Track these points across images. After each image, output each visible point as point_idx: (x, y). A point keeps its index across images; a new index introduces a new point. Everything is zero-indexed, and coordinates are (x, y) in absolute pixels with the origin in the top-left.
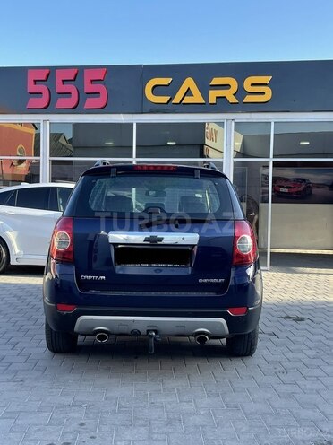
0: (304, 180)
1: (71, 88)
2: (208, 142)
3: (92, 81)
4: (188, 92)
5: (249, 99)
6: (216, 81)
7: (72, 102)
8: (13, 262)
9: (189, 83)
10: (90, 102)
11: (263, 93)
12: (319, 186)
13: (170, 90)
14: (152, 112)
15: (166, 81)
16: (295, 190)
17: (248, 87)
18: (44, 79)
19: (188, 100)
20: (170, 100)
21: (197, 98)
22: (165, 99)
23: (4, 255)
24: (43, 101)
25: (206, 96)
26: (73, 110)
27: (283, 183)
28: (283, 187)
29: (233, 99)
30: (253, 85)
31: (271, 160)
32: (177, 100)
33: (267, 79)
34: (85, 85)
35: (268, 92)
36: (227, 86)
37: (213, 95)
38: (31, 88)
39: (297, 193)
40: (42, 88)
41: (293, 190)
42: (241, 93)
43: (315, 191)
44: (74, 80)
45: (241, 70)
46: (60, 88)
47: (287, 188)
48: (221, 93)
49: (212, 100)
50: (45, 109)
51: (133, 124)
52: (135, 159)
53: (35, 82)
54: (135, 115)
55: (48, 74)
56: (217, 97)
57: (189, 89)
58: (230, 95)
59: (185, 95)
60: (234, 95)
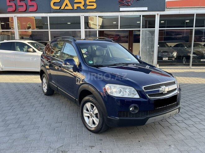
0: (118, 35)
1: (23, 3)
3: (31, 1)
4: (66, 5)
5: (88, 7)
6: (76, 1)
7: (24, 9)
8: (1, 70)
9: (67, 1)
10: (31, 9)
11: (93, 5)
12: (123, 37)
13: (60, 4)
14: (54, 12)
16: (116, 38)
18: (13, 0)
19: (66, 8)
20: (60, 8)
21: (70, 7)
22: (58, 8)
25: (73, 6)
26: (25, 11)
29: (83, 8)
30: (89, 2)
31: (98, 30)
32: (62, 8)
34: (28, 2)
36: (80, 3)
37: (76, 6)
40: (12, 3)
41: (115, 39)
42: (85, 5)
43: (122, 39)
44: (24, 0)
46: (19, 3)
47: (113, 38)
48: (78, 5)
49: (75, 8)
50: (14, 12)
51: (47, 17)
52: (49, 30)
53: (10, 1)
54: (48, 14)
56: (77, 7)
57: (67, 4)
58: (81, 6)
59: (66, 6)
60: (83, 6)
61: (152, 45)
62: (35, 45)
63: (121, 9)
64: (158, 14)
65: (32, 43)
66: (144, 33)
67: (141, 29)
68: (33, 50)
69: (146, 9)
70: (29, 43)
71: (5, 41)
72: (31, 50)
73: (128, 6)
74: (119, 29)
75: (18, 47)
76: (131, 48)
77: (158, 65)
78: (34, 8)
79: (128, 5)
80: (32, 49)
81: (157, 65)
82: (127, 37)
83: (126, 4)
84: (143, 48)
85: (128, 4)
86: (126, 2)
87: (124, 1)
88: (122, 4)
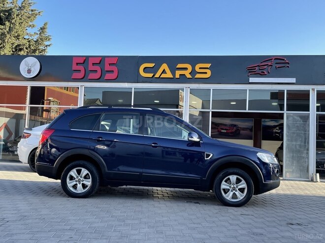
0: (235, 126)
1: (97, 68)
2: (181, 103)
3: (109, 64)
4: (164, 72)
5: (198, 76)
6: (179, 66)
7: (98, 75)
9: (165, 66)
10: (108, 76)
11: (206, 73)
12: (244, 129)
13: (154, 70)
14: (143, 82)
15: (152, 65)
16: (230, 131)
17: (197, 69)
18: (82, 62)
19: (163, 76)
20: (154, 75)
21: (169, 75)
22: (150, 75)
24: (81, 75)
25: (174, 74)
26: (98, 80)
27: (223, 127)
28: (223, 129)
29: (189, 76)
30: (200, 68)
31: (211, 110)
32: (157, 76)
33: (208, 65)
34: (106, 66)
35: (209, 72)
36: (186, 69)
38: (75, 67)
39: (232, 133)
40: (81, 67)
41: (228, 131)
42: (193, 72)
43: (242, 132)
44: (100, 63)
45: (194, 60)
46: (91, 67)
47: (225, 129)
48: (182, 72)
49: (177, 76)
50: (82, 80)
51: (132, 88)
53: (77, 64)
54: (133, 84)
55: (85, 60)
56: (180, 75)
57: (164, 70)
58: (187, 74)
59: (162, 73)
60: (190, 73)
61: (305, 139)
63: (252, 80)
66: (291, 119)
69: (293, 80)
74: (247, 111)
77: (318, 174)
81: (316, 175)
82: (251, 130)
83: (260, 72)
84: (288, 143)
85: (263, 72)
86: (260, 70)
87: (257, 68)
88: (253, 72)
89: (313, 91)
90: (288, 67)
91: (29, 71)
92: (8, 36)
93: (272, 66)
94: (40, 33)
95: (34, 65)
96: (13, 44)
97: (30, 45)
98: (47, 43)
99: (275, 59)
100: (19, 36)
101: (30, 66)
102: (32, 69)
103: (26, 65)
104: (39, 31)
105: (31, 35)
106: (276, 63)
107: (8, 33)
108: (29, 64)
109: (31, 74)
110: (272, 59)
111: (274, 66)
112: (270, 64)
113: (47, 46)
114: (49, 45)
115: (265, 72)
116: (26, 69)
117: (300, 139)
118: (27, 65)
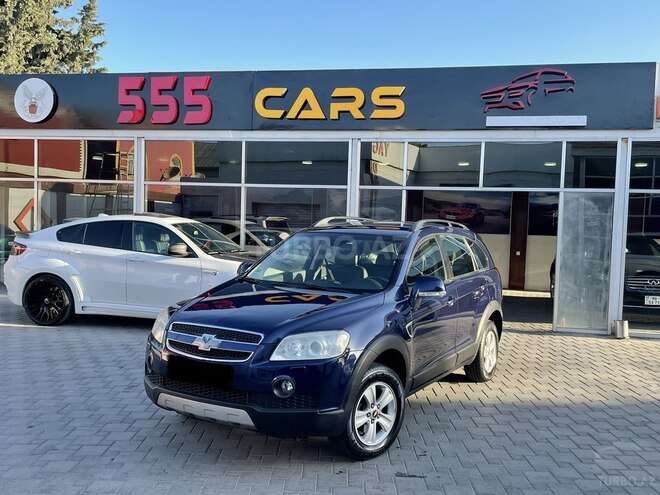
0: (474, 206)
1: (168, 99)
3: (193, 91)
4: (306, 106)
5: (377, 114)
6: (338, 92)
7: (170, 116)
8: (78, 311)
9: (307, 94)
10: (190, 116)
11: (394, 107)
12: (492, 213)
13: (284, 102)
14: (262, 128)
15: (280, 91)
16: (465, 217)
17: (375, 99)
18: (138, 88)
19: (305, 114)
20: (285, 114)
21: (316, 112)
22: (278, 114)
23: (68, 302)
25: (326, 109)
26: (173, 124)
27: (449, 209)
28: (449, 214)
29: (358, 115)
30: (381, 97)
31: (404, 188)
32: (292, 114)
33: (399, 90)
34: (186, 96)
35: (400, 105)
36: (351, 99)
37: (335, 109)
38: (123, 99)
40: (135, 99)
41: (460, 217)
42: (367, 106)
43: (488, 218)
44: (173, 89)
45: (368, 79)
46: (156, 98)
47: (454, 214)
48: (344, 106)
49: (334, 115)
51: (241, 142)
52: (243, 186)
53: (128, 92)
54: (244, 132)
55: (144, 83)
56: (339, 112)
57: (306, 102)
58: (354, 109)
59: (302, 109)
60: (360, 109)
61: (603, 247)
62: (196, 233)
63: (491, 121)
64: (625, 140)
65: (185, 228)
66: (573, 205)
67: (562, 190)
68: (189, 249)
69: (582, 120)
70: (175, 225)
71: (103, 217)
72: (182, 249)
73: (515, 109)
74: (481, 188)
75: (140, 237)
76: (518, 253)
77: (626, 323)
78: (202, 116)
79: (516, 106)
80: (185, 247)
81: (623, 325)
82: (506, 214)
83: (510, 102)
84: (566, 256)
85: (517, 104)
86: (510, 97)
87: (503, 94)
88: (494, 104)
89: (624, 142)
90: (572, 90)
91: (33, 108)
92: (13, 29)
93: (536, 88)
94: (83, 19)
95: (42, 95)
96: (26, 44)
97: (61, 46)
98: (96, 40)
99: (543, 73)
100: (36, 27)
101: (33, 98)
102: (39, 104)
103: (26, 95)
104: (81, 14)
105: (66, 24)
106: (546, 83)
107: (12, 22)
108: (31, 94)
109: (38, 113)
110: (536, 74)
111: (542, 88)
112: (531, 84)
113: (96, 46)
114: (101, 44)
115: (520, 102)
116: (27, 104)
117: (592, 248)
118: (28, 95)
